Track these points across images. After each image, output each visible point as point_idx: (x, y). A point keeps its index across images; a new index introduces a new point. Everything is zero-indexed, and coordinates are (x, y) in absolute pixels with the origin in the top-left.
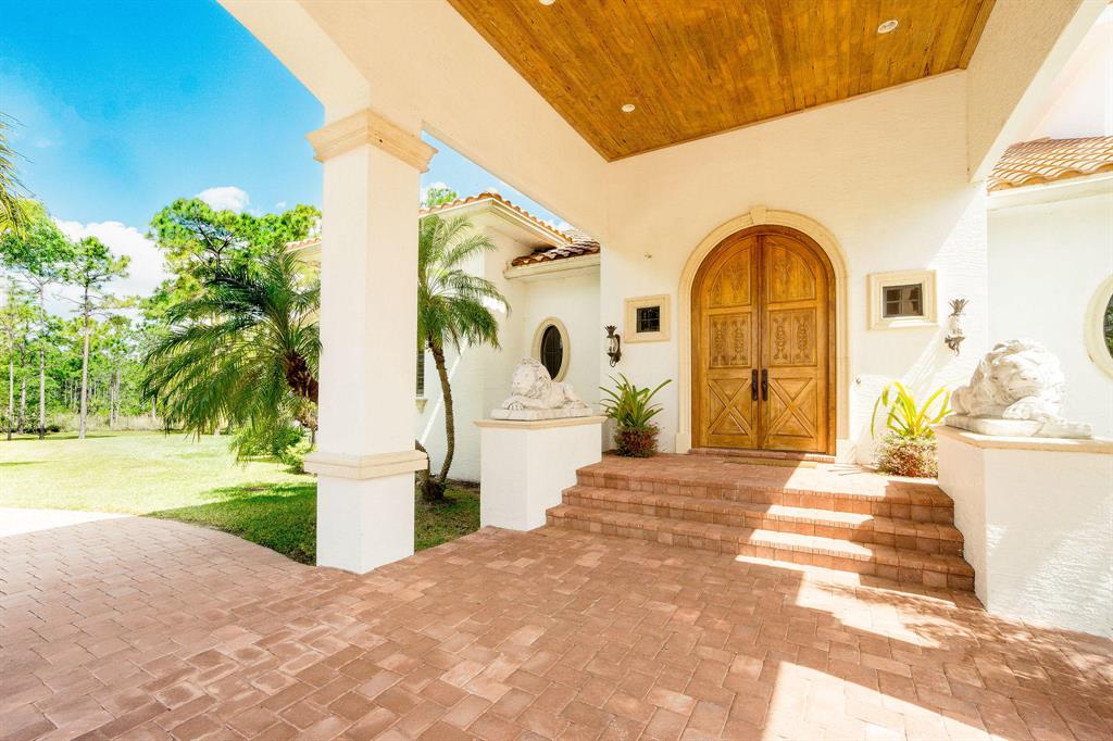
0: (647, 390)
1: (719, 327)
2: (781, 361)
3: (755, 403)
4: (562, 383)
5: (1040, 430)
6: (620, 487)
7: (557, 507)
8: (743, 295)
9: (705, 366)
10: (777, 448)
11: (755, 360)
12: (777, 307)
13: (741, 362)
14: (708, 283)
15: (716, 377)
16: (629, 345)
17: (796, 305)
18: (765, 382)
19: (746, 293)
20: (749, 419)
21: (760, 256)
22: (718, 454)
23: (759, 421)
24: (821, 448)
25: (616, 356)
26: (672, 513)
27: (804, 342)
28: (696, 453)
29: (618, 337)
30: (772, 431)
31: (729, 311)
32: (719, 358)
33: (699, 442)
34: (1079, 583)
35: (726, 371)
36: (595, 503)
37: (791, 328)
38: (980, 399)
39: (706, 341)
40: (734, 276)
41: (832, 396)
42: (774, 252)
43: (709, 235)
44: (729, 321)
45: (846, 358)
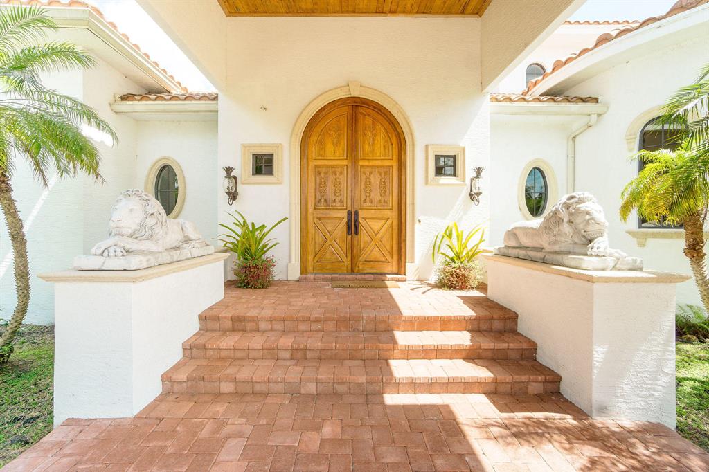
0: (264, 226)
1: (322, 175)
2: (368, 204)
3: (350, 237)
4: (180, 220)
5: (616, 264)
6: (248, 328)
7: (176, 367)
8: (341, 152)
9: (311, 207)
10: (365, 272)
11: (349, 203)
12: (366, 163)
13: (339, 204)
14: (314, 138)
15: (320, 216)
16: (246, 186)
17: (379, 163)
18: (356, 221)
19: (343, 151)
20: (345, 250)
21: (353, 121)
22: (323, 280)
23: (352, 251)
24: (395, 270)
25: (233, 196)
26: (310, 355)
27: (384, 192)
28: (306, 279)
29: (235, 178)
30: (361, 259)
31: (330, 163)
32: (323, 200)
33: (306, 270)
34: (645, 384)
35: (328, 212)
36: (223, 354)
37: (375, 180)
38: (558, 238)
39: (312, 185)
40: (334, 135)
41: (403, 231)
42: (364, 120)
43: (316, 98)
44: (331, 171)
45: (413, 204)
